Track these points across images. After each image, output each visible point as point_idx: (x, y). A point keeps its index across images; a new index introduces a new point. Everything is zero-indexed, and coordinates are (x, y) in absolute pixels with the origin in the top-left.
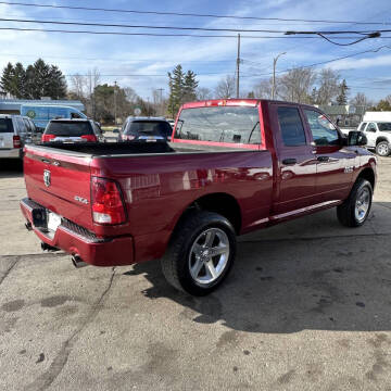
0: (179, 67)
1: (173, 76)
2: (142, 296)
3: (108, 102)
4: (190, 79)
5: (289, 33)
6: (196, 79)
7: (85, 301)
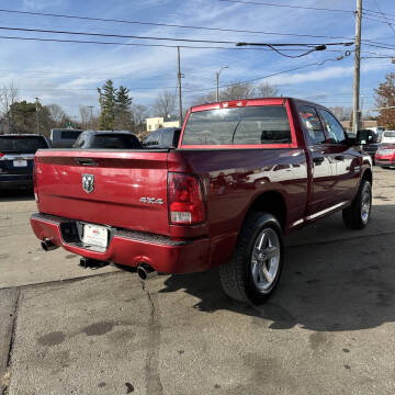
0: (110, 82)
1: (103, 92)
2: (196, 311)
3: (29, 120)
4: (123, 96)
5: (240, 44)
6: (130, 95)
7: (135, 323)
